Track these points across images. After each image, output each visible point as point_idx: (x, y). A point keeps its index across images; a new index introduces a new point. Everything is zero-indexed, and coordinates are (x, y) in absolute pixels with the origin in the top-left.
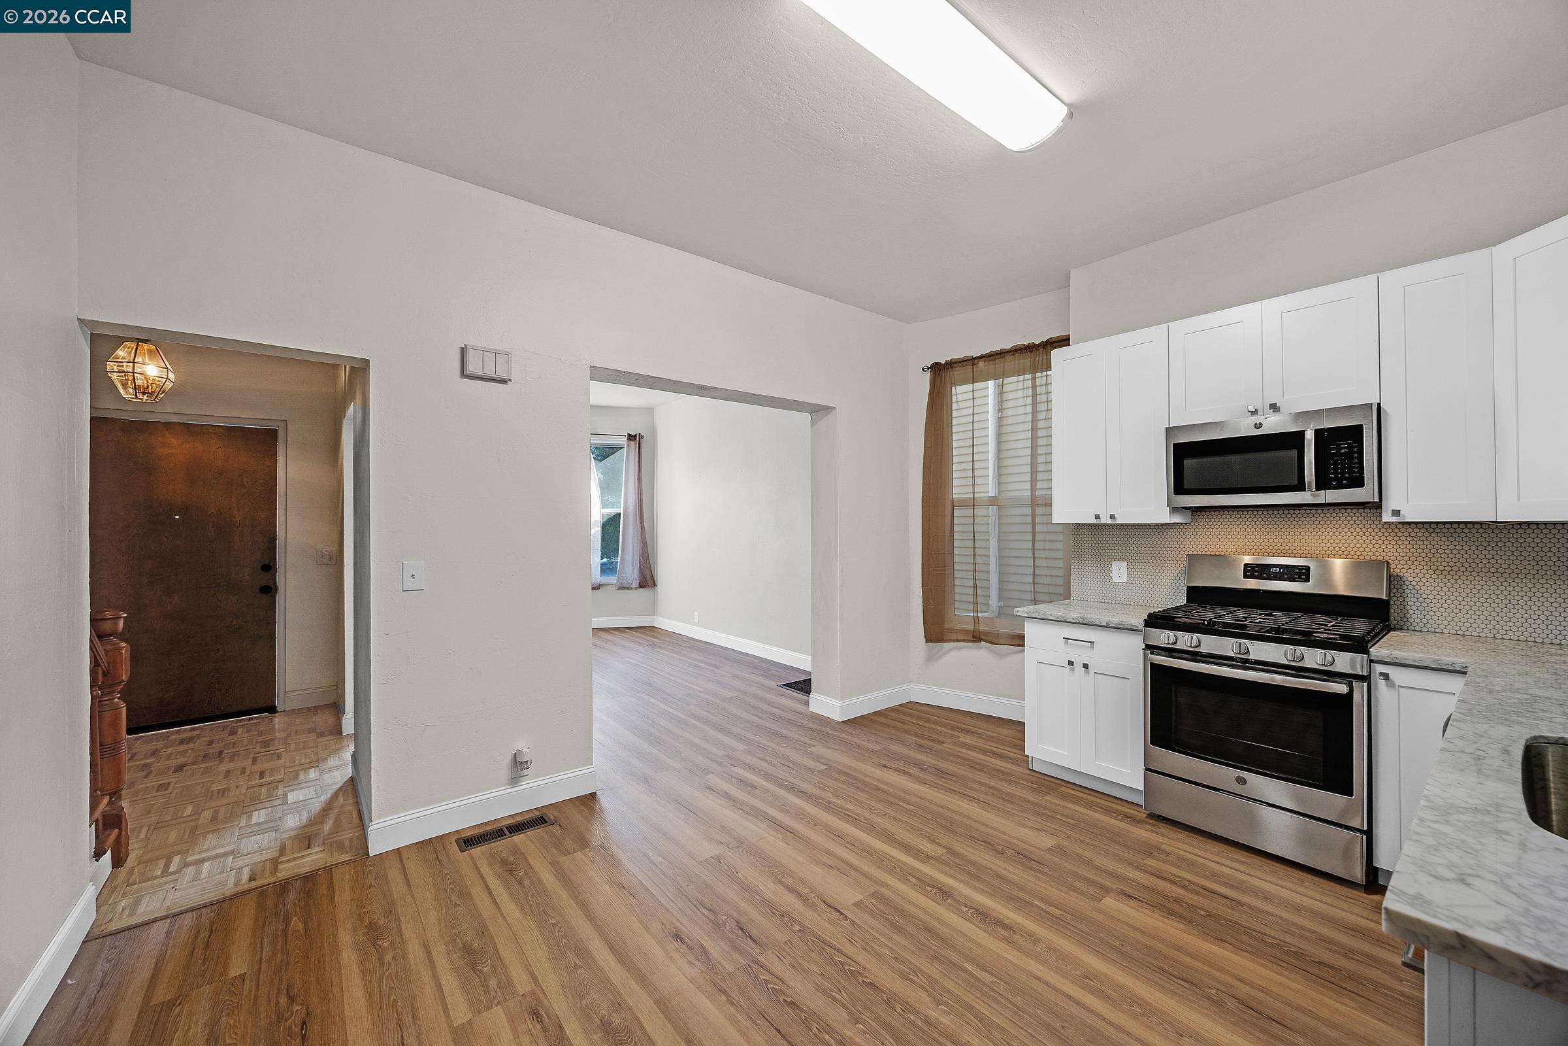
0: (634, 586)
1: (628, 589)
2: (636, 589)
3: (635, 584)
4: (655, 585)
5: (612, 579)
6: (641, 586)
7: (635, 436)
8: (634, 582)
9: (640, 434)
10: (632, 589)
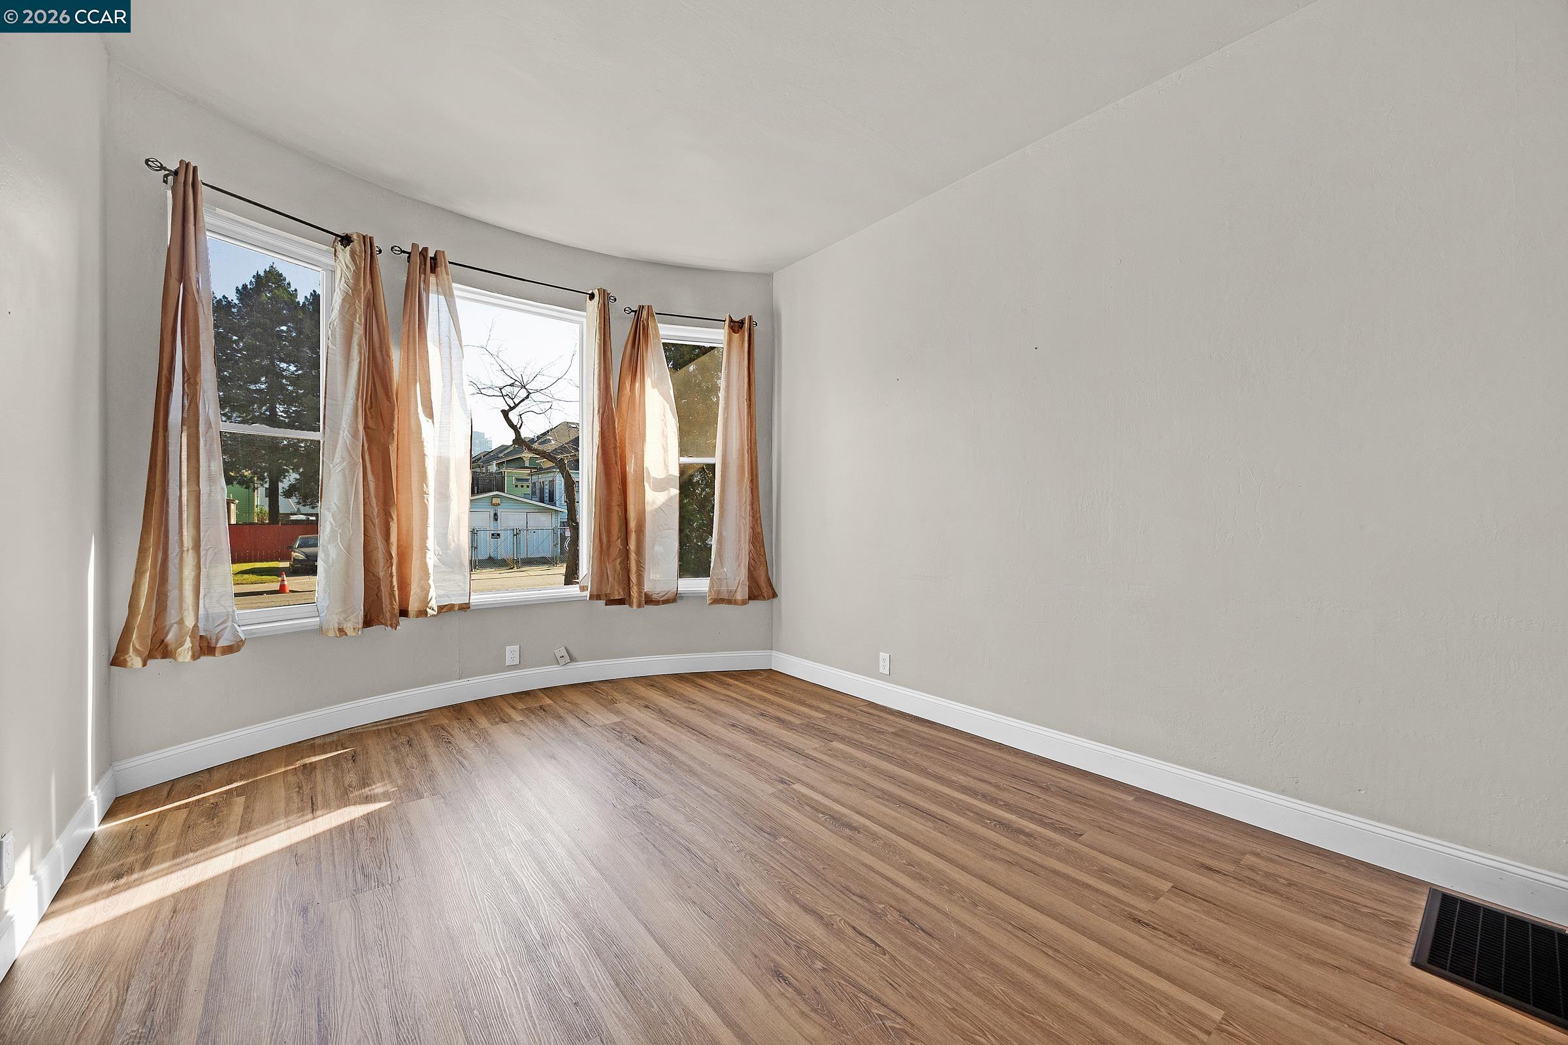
0: (739, 597)
1: (729, 602)
2: (744, 603)
3: (742, 594)
4: (775, 595)
5: (699, 585)
6: (752, 597)
7: (742, 322)
8: (739, 589)
9: (750, 317)
10: (735, 602)
